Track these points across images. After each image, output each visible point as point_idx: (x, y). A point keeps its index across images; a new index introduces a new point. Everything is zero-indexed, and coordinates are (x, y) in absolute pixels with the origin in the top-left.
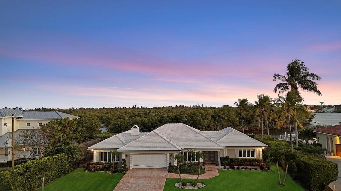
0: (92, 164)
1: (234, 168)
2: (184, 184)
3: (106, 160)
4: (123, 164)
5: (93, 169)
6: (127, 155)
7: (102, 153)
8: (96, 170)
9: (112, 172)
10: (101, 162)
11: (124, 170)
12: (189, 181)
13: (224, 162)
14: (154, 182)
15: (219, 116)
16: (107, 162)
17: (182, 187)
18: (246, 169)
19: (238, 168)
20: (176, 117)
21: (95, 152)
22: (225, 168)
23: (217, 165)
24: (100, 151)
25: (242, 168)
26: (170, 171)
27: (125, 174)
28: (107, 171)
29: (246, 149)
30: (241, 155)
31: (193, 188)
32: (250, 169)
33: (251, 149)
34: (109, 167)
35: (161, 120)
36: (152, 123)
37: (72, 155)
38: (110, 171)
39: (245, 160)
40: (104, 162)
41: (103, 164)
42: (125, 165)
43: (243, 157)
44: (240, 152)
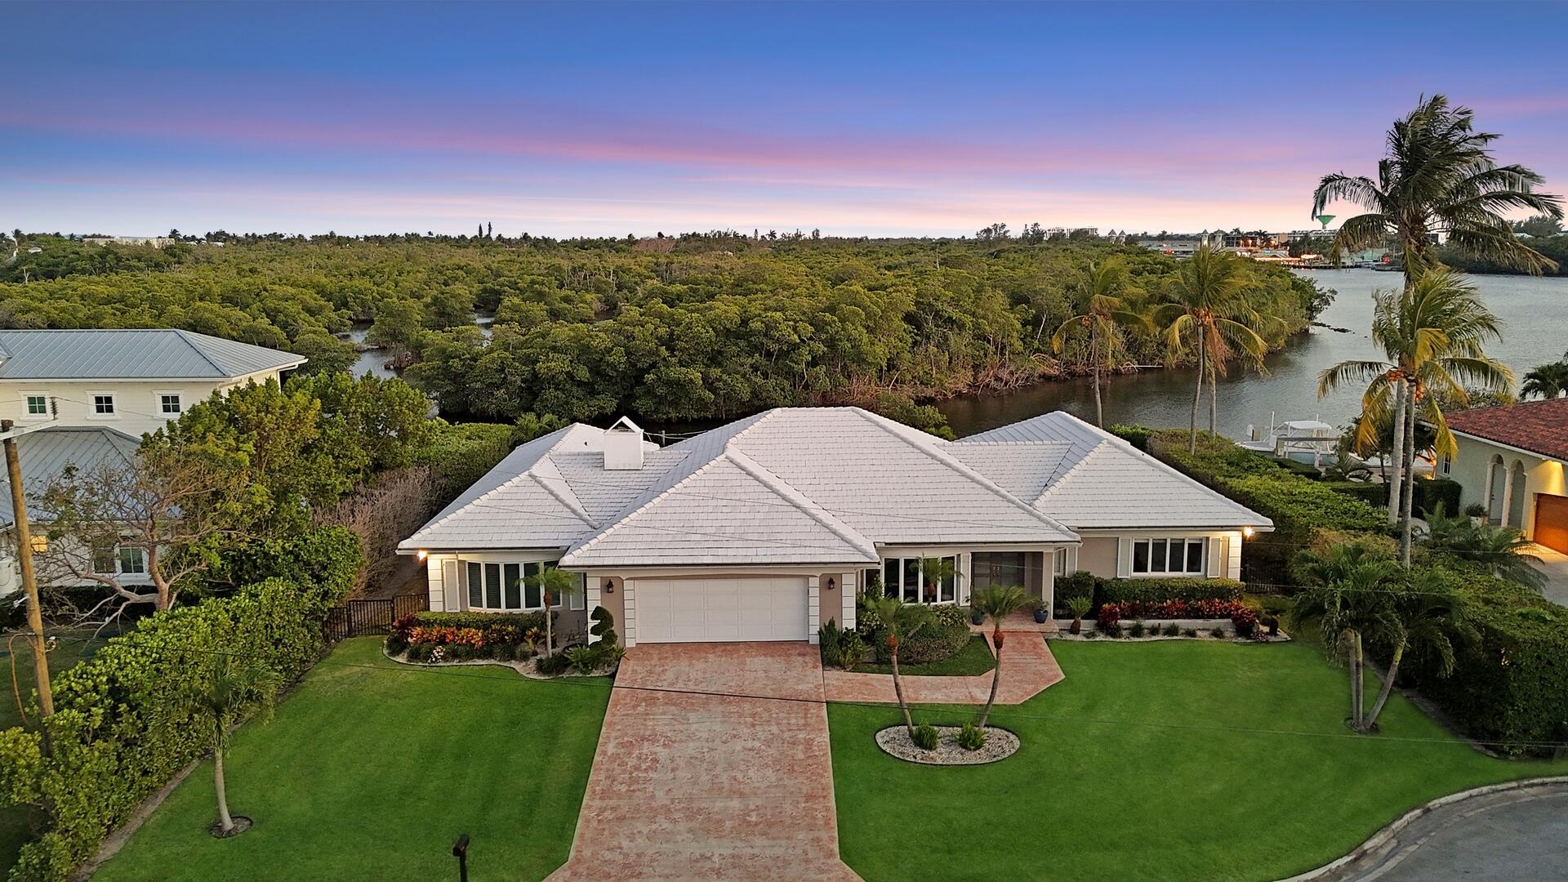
0: (428, 623)
1: (1115, 632)
2: (923, 740)
3: (494, 602)
4: (595, 631)
5: (438, 651)
6: (610, 585)
7: (474, 568)
8: (454, 655)
9: (541, 668)
10: (472, 609)
11: (608, 654)
12: (945, 715)
13: (1072, 604)
14: (775, 729)
15: (937, 315)
16: (503, 610)
17: (913, 753)
18: (1172, 631)
19: (1136, 631)
20: (744, 322)
21: (435, 564)
22: (1074, 630)
23: (1040, 619)
24: (462, 557)
25: (1154, 631)
26: (829, 662)
27: (613, 676)
28: (512, 657)
29: (1169, 537)
30: (1140, 566)
31: (971, 758)
32: (1191, 633)
33: (1189, 538)
34: (520, 638)
35: (671, 334)
36: (628, 353)
37: (319, 580)
38: (525, 657)
39: (1163, 589)
40: (485, 609)
41: (485, 624)
42: (610, 638)
43: (1150, 574)
44: (1140, 549)
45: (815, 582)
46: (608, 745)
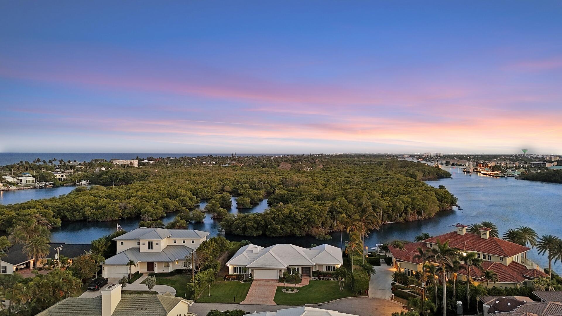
0: (229, 275)
1: (320, 279)
2: (287, 290)
3: (237, 273)
4: (250, 276)
5: (230, 279)
6: (252, 270)
7: (235, 267)
8: (232, 280)
9: (243, 282)
10: (235, 274)
11: (252, 280)
12: (290, 288)
13: (314, 275)
14: (270, 289)
16: (239, 274)
17: (286, 292)
18: (328, 279)
19: (323, 279)
21: (230, 267)
22: (315, 279)
23: (310, 277)
24: (234, 266)
25: (326, 279)
26: (280, 281)
27: (252, 283)
28: (240, 280)
29: (330, 265)
30: (327, 270)
31: (292, 292)
32: (330, 279)
33: (333, 266)
34: (241, 277)
37: (215, 269)
38: (241, 280)
39: (328, 273)
40: (236, 274)
41: (236, 275)
42: (252, 277)
43: (328, 271)
44: (326, 267)
45: (278, 271)
46: (251, 289)
